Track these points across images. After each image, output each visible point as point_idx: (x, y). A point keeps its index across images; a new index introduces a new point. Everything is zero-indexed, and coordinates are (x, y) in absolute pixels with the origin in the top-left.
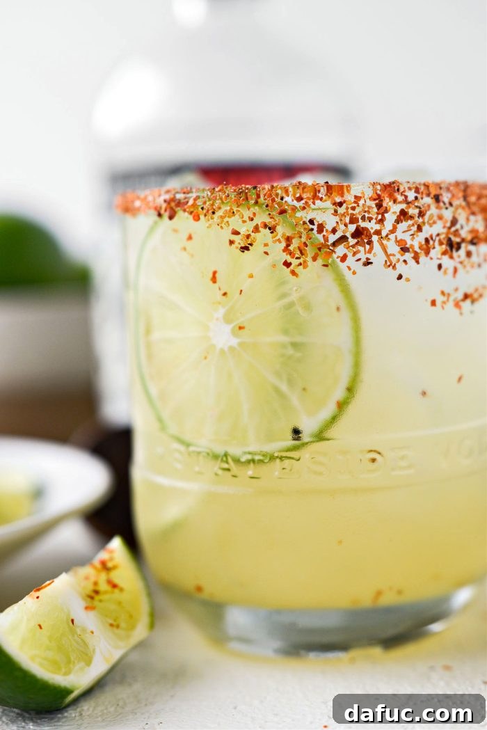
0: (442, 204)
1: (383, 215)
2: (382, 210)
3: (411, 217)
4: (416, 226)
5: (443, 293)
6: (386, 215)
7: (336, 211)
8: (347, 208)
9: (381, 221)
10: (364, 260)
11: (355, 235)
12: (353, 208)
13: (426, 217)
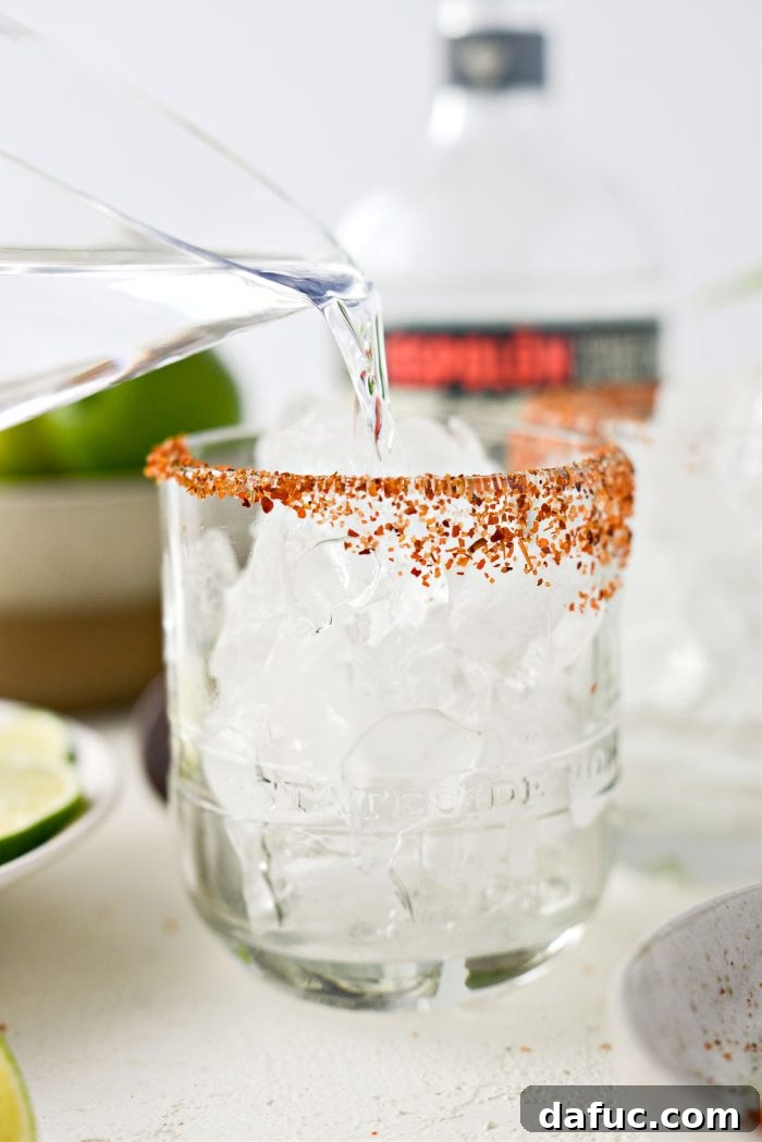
0: (582, 492)
1: (524, 513)
2: (524, 509)
3: (554, 513)
4: (558, 522)
5: (582, 596)
6: (527, 512)
7: (474, 511)
8: (487, 508)
9: (523, 520)
10: (503, 565)
11: (494, 539)
12: (493, 507)
13: (568, 511)
